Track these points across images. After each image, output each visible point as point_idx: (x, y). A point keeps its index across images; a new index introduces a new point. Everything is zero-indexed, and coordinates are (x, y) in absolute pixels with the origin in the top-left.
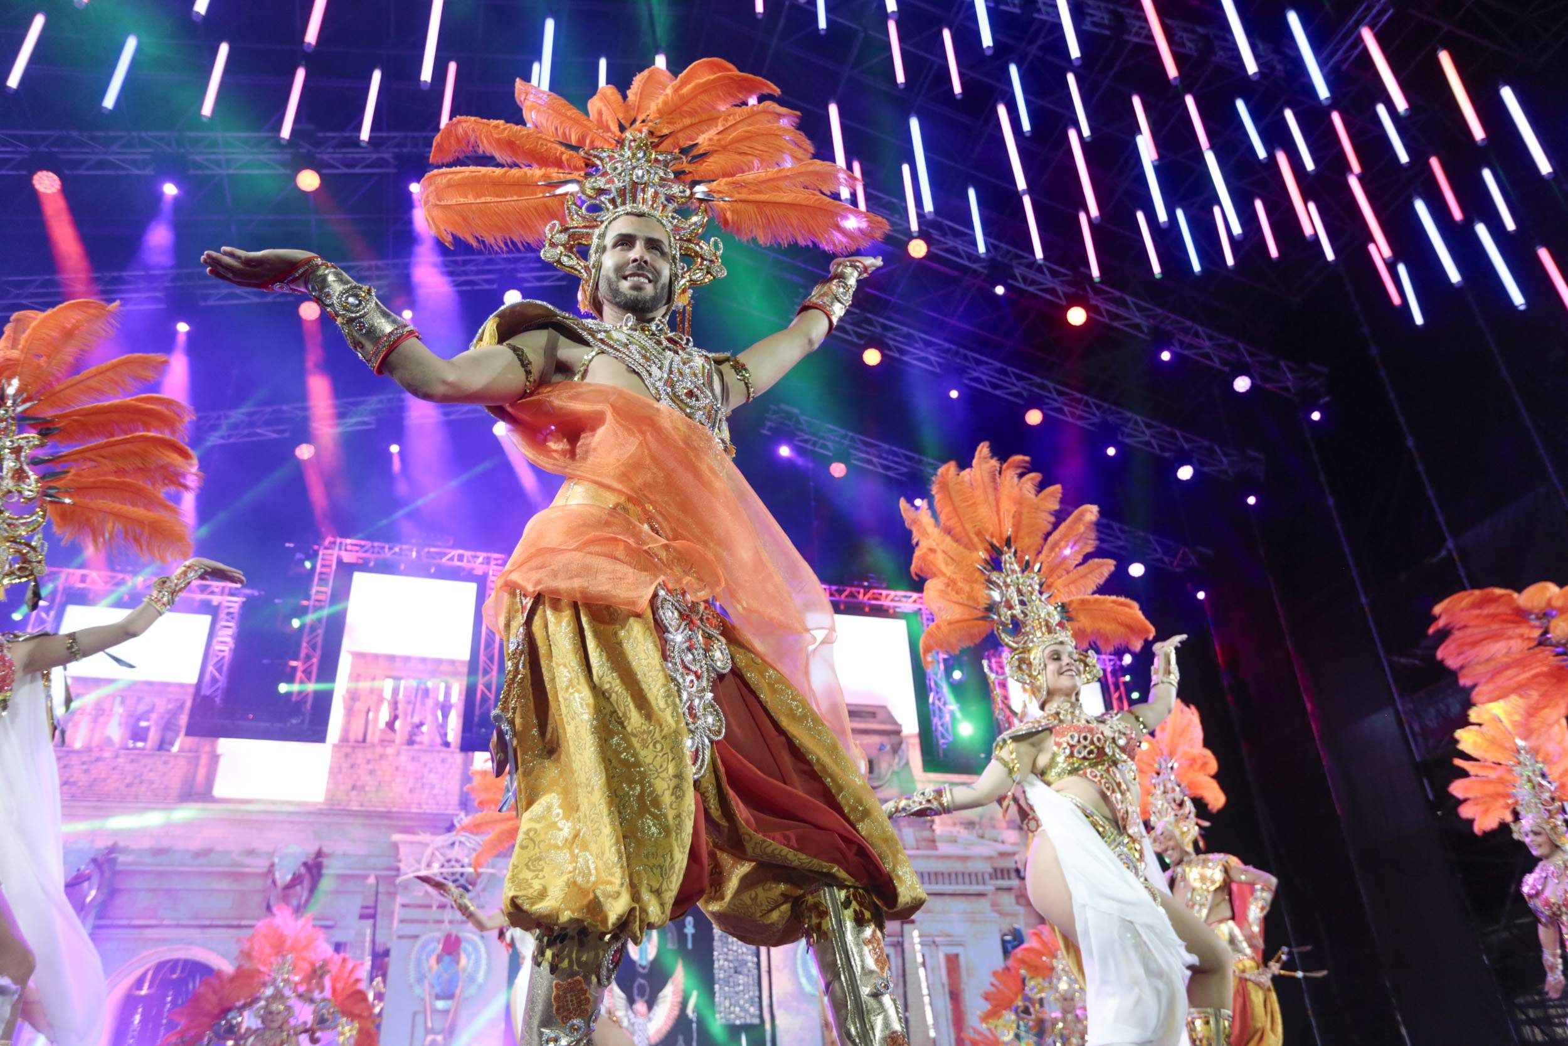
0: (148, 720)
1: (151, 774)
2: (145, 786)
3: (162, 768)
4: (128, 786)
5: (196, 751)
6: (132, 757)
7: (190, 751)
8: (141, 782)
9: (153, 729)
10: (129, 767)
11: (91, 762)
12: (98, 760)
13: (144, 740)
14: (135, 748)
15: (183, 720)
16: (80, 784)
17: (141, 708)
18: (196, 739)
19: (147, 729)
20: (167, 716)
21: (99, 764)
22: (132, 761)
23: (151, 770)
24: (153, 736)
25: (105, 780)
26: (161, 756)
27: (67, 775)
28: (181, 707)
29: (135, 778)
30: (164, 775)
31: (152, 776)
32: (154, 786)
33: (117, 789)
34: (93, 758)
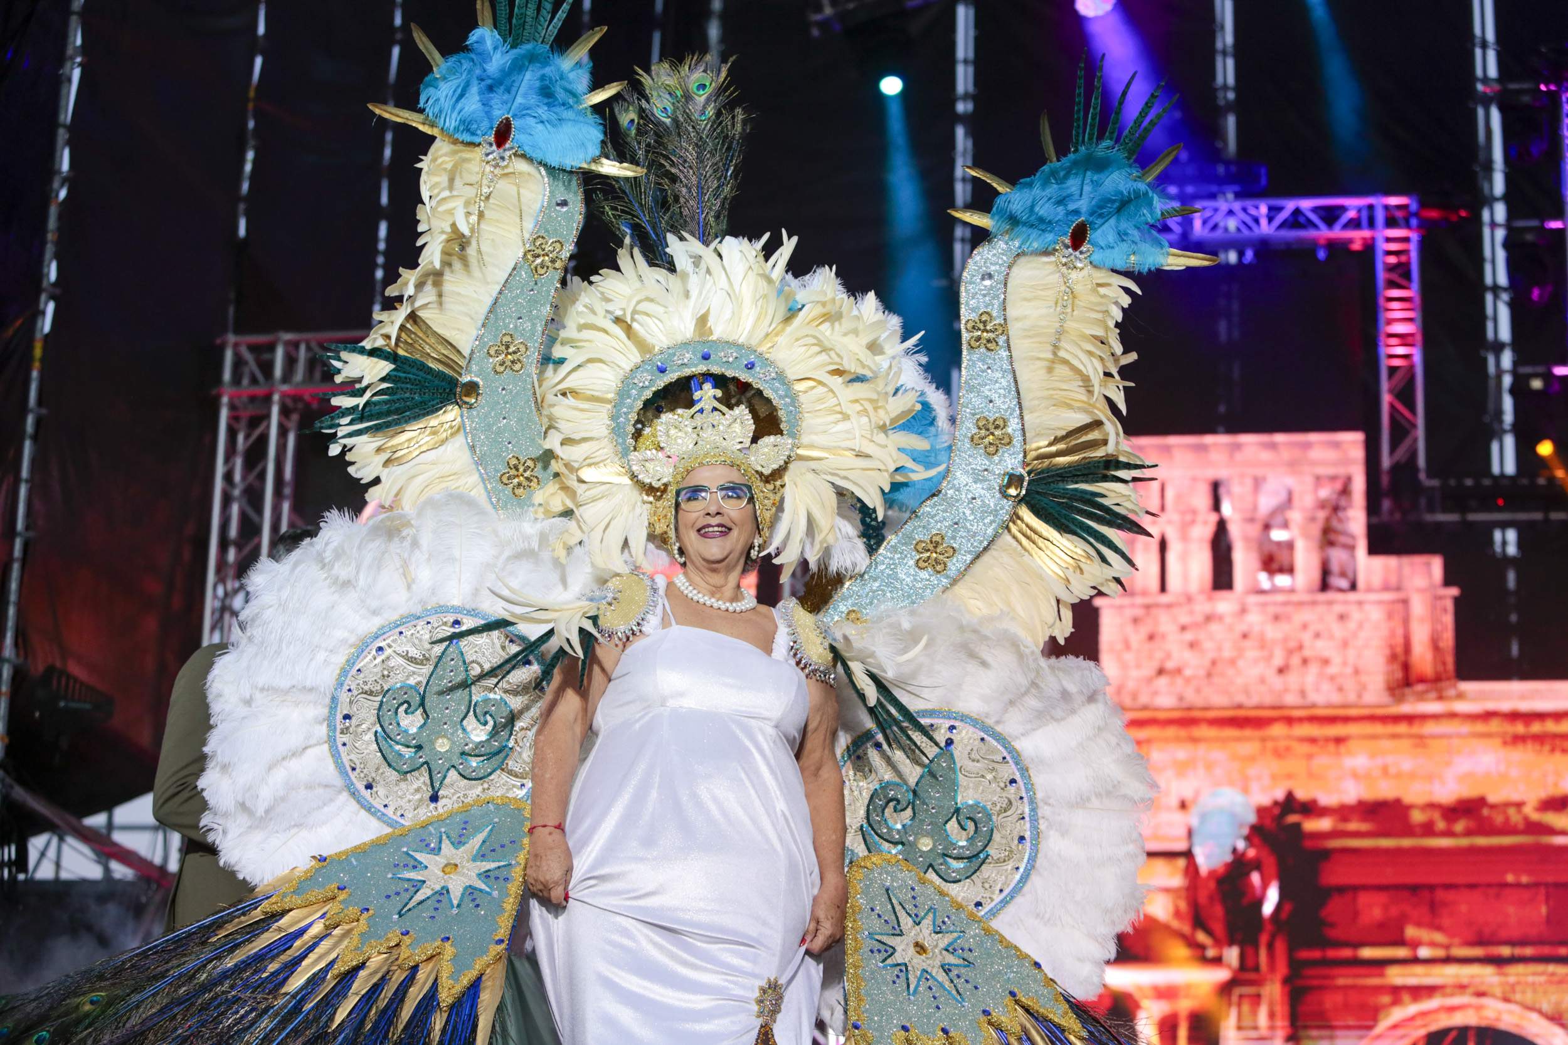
0: (1285, 525)
1: (1320, 644)
2: (1313, 670)
3: (1338, 630)
4: (1281, 671)
5: (1398, 589)
6: (1271, 610)
7: (1386, 588)
8: (1305, 661)
9: (1300, 546)
10: (1273, 632)
11: (1196, 625)
12: (1209, 618)
13: (1290, 570)
14: (1275, 590)
15: (1356, 520)
16: (1188, 672)
17: (1266, 503)
18: (1392, 561)
19: (1290, 546)
20: (1322, 515)
21: (1214, 627)
22: (1277, 618)
23: (1317, 635)
24: (1306, 560)
25: (1233, 662)
26: (1330, 603)
27: (1159, 655)
28: (1345, 491)
29: (1290, 652)
30: (1345, 644)
31: (1323, 647)
32: (1332, 670)
33: (1262, 680)
34: (1199, 618)
